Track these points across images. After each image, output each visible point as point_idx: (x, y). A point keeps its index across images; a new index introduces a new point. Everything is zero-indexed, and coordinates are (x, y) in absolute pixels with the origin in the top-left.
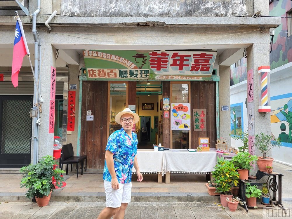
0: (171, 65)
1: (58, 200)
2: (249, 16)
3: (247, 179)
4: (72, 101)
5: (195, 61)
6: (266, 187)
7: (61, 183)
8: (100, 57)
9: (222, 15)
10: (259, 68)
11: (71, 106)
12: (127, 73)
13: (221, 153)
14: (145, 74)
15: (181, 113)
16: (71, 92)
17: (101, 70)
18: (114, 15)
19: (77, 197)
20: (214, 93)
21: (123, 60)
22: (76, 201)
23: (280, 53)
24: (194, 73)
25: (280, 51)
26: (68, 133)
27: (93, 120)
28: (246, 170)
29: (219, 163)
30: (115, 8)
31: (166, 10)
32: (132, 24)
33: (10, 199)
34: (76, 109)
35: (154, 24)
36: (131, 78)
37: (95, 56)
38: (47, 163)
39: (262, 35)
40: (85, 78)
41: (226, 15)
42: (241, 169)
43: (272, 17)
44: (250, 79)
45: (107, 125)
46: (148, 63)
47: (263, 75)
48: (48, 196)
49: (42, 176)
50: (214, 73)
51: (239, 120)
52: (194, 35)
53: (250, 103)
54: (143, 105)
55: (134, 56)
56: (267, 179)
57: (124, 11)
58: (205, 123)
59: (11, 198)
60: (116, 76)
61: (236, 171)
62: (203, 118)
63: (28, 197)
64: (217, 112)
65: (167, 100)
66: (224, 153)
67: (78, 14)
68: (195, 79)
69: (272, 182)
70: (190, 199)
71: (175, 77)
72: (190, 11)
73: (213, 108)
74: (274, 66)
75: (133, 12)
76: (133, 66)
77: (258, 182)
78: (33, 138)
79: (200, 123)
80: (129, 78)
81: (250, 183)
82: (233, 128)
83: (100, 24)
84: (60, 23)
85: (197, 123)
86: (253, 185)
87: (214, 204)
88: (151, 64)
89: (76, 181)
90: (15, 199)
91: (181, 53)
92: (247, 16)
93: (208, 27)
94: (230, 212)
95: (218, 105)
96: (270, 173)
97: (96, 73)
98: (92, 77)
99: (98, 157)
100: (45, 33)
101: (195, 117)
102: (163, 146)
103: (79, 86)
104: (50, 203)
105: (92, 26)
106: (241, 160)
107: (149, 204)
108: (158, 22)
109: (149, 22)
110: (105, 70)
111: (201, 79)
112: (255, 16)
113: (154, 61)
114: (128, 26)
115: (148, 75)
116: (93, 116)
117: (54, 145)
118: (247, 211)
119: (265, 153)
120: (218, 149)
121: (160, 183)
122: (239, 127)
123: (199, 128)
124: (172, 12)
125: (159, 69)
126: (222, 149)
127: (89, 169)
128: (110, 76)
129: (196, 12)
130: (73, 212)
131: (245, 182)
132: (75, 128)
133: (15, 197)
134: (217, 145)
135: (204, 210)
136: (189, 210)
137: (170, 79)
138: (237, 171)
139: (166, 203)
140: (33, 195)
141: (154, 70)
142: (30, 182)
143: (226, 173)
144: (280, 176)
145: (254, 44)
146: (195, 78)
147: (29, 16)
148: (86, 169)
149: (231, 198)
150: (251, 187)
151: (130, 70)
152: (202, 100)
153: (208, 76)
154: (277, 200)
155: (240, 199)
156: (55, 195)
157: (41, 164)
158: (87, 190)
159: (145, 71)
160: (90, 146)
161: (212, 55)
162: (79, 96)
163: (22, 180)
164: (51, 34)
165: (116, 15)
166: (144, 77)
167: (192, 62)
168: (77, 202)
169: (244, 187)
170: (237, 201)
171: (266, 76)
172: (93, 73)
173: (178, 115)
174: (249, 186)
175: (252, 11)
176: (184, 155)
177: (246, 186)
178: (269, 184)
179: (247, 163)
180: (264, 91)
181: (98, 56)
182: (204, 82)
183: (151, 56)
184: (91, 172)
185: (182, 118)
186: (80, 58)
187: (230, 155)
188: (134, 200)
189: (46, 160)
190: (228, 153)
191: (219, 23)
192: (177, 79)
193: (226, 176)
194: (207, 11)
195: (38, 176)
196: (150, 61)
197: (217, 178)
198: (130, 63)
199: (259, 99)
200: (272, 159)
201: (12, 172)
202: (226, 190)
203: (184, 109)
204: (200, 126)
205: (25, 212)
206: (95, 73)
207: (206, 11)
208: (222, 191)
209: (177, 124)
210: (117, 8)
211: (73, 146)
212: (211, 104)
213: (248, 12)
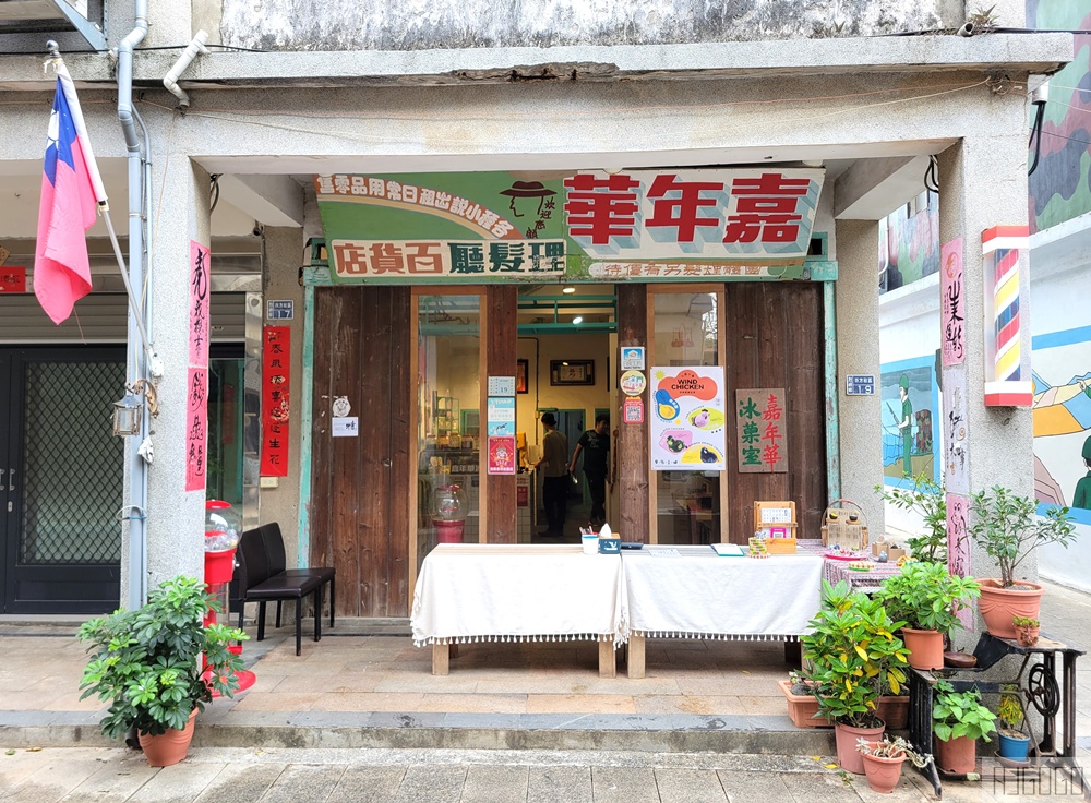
0: (649, 223)
1: (222, 741)
2: (946, 32)
3: (940, 665)
4: (276, 362)
5: (742, 205)
6: (1014, 697)
7: (231, 677)
8: (379, 197)
9: (839, 30)
10: (987, 235)
11: (274, 381)
12: (482, 255)
13: (843, 562)
14: (550, 259)
15: (688, 403)
16: (273, 330)
17: (384, 247)
18: (422, 39)
19: (293, 732)
20: (815, 325)
21: (466, 205)
22: (289, 746)
23: (1081, 161)
24: (739, 250)
25: (1081, 154)
26: (262, 485)
27: (354, 433)
28: (936, 632)
29: (831, 605)
30: (426, 15)
31: (622, 18)
32: (488, 74)
33: (47, 738)
34: (291, 393)
35: (575, 71)
36: (498, 273)
37: (360, 195)
38: (176, 605)
39: (995, 105)
40: (323, 277)
41: (855, 30)
42: (915, 628)
43: (1038, 31)
44: (950, 276)
45: (408, 454)
46: (561, 214)
47: (1003, 259)
48: (183, 729)
49: (160, 652)
50: (816, 247)
51: (923, 420)
52: (729, 110)
53: (953, 370)
54: (555, 365)
55: (507, 193)
56: (1020, 665)
57: (460, 25)
58: (783, 443)
59: (51, 732)
60: (439, 268)
61: (898, 634)
62: (775, 423)
63: (111, 733)
64: (827, 400)
65: (636, 357)
66: (852, 562)
67: (287, 42)
68: (743, 273)
69: (1036, 676)
70: (716, 739)
71: (664, 267)
72: (715, 15)
73: (814, 384)
74: (1056, 214)
75: (494, 28)
76: (505, 227)
77: (984, 677)
78: (126, 510)
79: (761, 444)
80: (488, 272)
81: (953, 683)
82: (901, 452)
83: (368, 78)
84: (221, 77)
85: (751, 442)
86: (961, 688)
87: (809, 760)
88: (572, 220)
89: (293, 666)
90: (67, 735)
91: (684, 177)
92: (938, 32)
93: (783, 78)
94: (872, 793)
95: (834, 371)
96: (1027, 644)
97: (364, 256)
98: (350, 271)
99: (376, 572)
100: (164, 117)
101: (742, 421)
102: (617, 536)
103: (304, 309)
104: (193, 750)
105: (341, 86)
106: (915, 594)
107: (560, 760)
108: (589, 64)
109: (555, 64)
110: (397, 244)
111: (763, 273)
112: (970, 31)
113: (585, 208)
114: (475, 83)
115: (562, 262)
116: (355, 420)
117: (207, 534)
118: (939, 792)
119: (1010, 566)
120: (832, 546)
121: (607, 674)
122: (924, 449)
123: (760, 463)
124: (642, 23)
125: (600, 238)
126: (847, 546)
127: (344, 618)
128: (419, 267)
129: (735, 21)
130: (275, 788)
131: (930, 679)
132: (289, 465)
133: (66, 730)
134: (826, 530)
135: (772, 786)
136: (711, 786)
137: (644, 274)
138: (902, 638)
139: (626, 755)
140: (128, 723)
141: (584, 244)
142: (115, 677)
143: (859, 643)
144: (1070, 656)
145: (966, 140)
146: (743, 269)
147: (105, 54)
148: (332, 620)
149: (872, 738)
150: (955, 698)
151: (491, 245)
152: (768, 356)
153: (791, 262)
154: (1059, 747)
155: (910, 746)
156: (211, 724)
157: (156, 608)
158: (332, 704)
159: (548, 245)
160: (346, 531)
161: (806, 182)
162: (302, 344)
163: (88, 669)
164: (187, 118)
165: (429, 41)
166: (546, 268)
167: (728, 208)
168: (292, 750)
169: (928, 699)
170: (900, 754)
171: (1013, 264)
172: (354, 256)
173: (678, 411)
174: (946, 693)
175: (957, 10)
176: (699, 568)
177: (936, 693)
178: (1025, 684)
179: (936, 607)
180: (1008, 323)
181: (371, 193)
182: (776, 286)
183: (572, 190)
184: (353, 629)
185: (694, 424)
186: (305, 203)
187: (875, 570)
188: (505, 745)
189: (173, 594)
190: (866, 563)
191: (827, 62)
192: (672, 274)
193: (856, 655)
194: (781, 13)
195: (145, 654)
196: (567, 207)
197: (822, 662)
198: (490, 217)
199: (986, 353)
200: (1038, 588)
201: (61, 630)
202: (857, 709)
203: (699, 391)
204: (763, 452)
205: (100, 787)
206: (360, 259)
207: (777, 15)
208: (840, 714)
209: (676, 446)
210: (432, 16)
211: (283, 534)
212: (806, 370)
213: (941, 14)
